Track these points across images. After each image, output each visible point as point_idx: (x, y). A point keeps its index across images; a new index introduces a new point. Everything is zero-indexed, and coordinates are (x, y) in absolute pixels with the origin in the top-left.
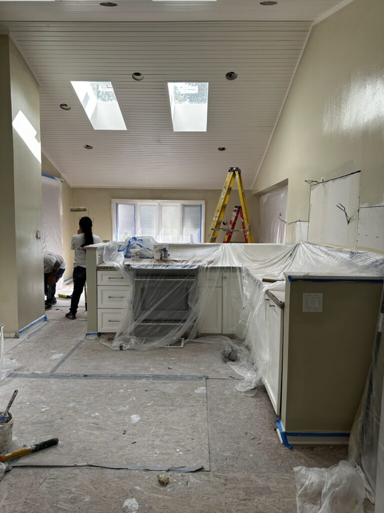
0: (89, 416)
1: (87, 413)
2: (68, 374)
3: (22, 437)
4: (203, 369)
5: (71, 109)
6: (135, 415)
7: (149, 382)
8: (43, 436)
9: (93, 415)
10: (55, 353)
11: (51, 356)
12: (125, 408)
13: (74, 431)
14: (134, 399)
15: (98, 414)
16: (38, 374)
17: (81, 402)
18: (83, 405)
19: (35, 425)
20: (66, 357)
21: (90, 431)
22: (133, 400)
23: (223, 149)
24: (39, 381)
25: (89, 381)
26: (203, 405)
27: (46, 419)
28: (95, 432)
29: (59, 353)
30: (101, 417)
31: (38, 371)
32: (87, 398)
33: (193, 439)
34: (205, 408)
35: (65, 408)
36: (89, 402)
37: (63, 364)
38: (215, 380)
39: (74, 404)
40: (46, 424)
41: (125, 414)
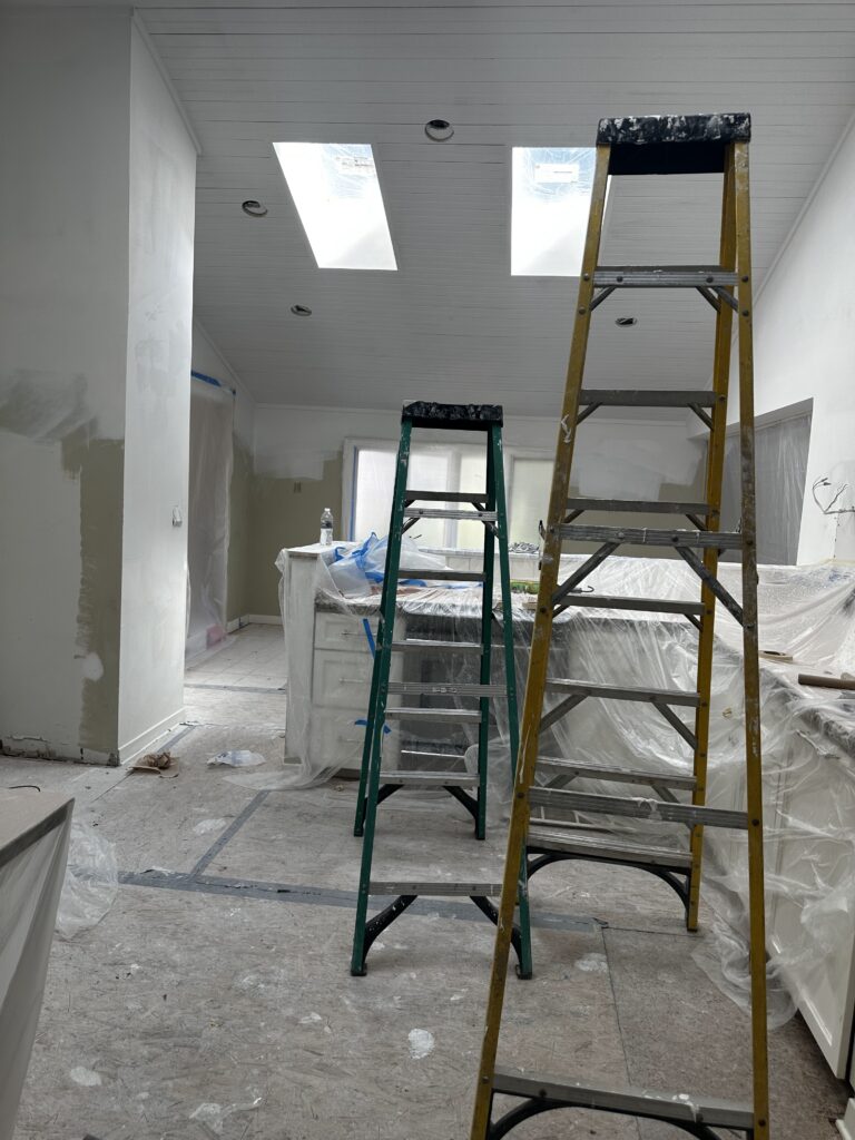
0: (294, 1021)
1: (289, 1012)
2: (237, 882)
3: (114, 1078)
4: (588, 895)
5: (268, 215)
6: (421, 1032)
7: (449, 927)
8: (172, 1078)
9: (304, 1021)
10: (203, 816)
11: (195, 824)
12: (391, 1005)
13: (256, 1072)
14: (414, 976)
15: (317, 1018)
16: (160, 876)
17: (272, 972)
18: (276, 984)
19: (151, 1040)
20: (232, 830)
21: (300, 1076)
22: (411, 979)
23: (629, 322)
24: (162, 897)
25: (291, 906)
26: (606, 1014)
27: (180, 1021)
28: (315, 1081)
29: (216, 816)
30: (327, 1029)
31: (162, 865)
32: (286, 961)
33: (592, 1132)
34: (612, 1022)
35: (229, 989)
36: (294, 974)
37: (224, 849)
38: (628, 933)
39: (253, 977)
40: (180, 1041)
41: (392, 1025)
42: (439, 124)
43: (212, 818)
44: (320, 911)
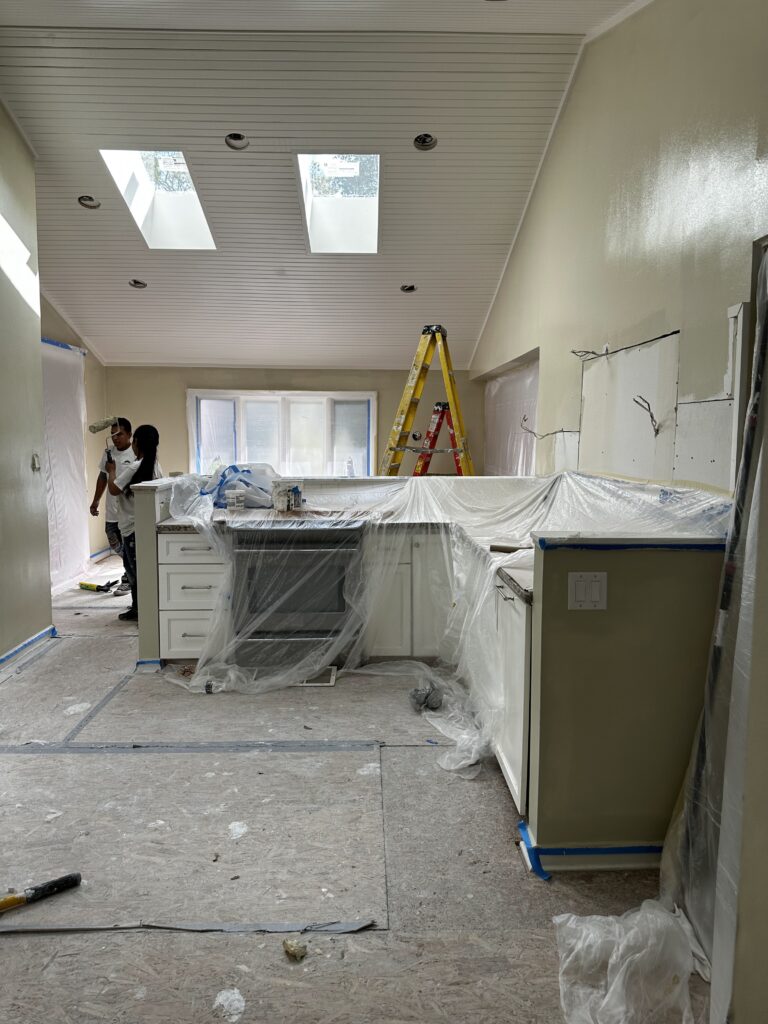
0: (144, 826)
1: (139, 821)
2: (100, 744)
3: (5, 873)
4: (374, 726)
5: (101, 207)
6: (237, 823)
7: (267, 757)
8: (50, 869)
9: (152, 825)
10: (73, 703)
11: (65, 708)
12: (217, 810)
13: (114, 859)
14: (236, 790)
15: (161, 822)
16: (38, 745)
17: (128, 798)
18: (131, 805)
19: (33, 849)
20: (97, 710)
21: (145, 858)
22: (234, 793)
23: (411, 288)
24: (40, 760)
25: (143, 756)
26: (374, 799)
27: (56, 835)
28: (157, 859)
29: (83, 701)
30: (168, 828)
31: (38, 738)
32: (139, 791)
33: (353, 867)
34: (378, 804)
35: (94, 812)
36: (144, 798)
37: (90, 723)
38: (399, 748)
39: (113, 803)
40: (56, 846)
41: (217, 821)
42: (237, 137)
43: (80, 703)
44: (166, 758)
